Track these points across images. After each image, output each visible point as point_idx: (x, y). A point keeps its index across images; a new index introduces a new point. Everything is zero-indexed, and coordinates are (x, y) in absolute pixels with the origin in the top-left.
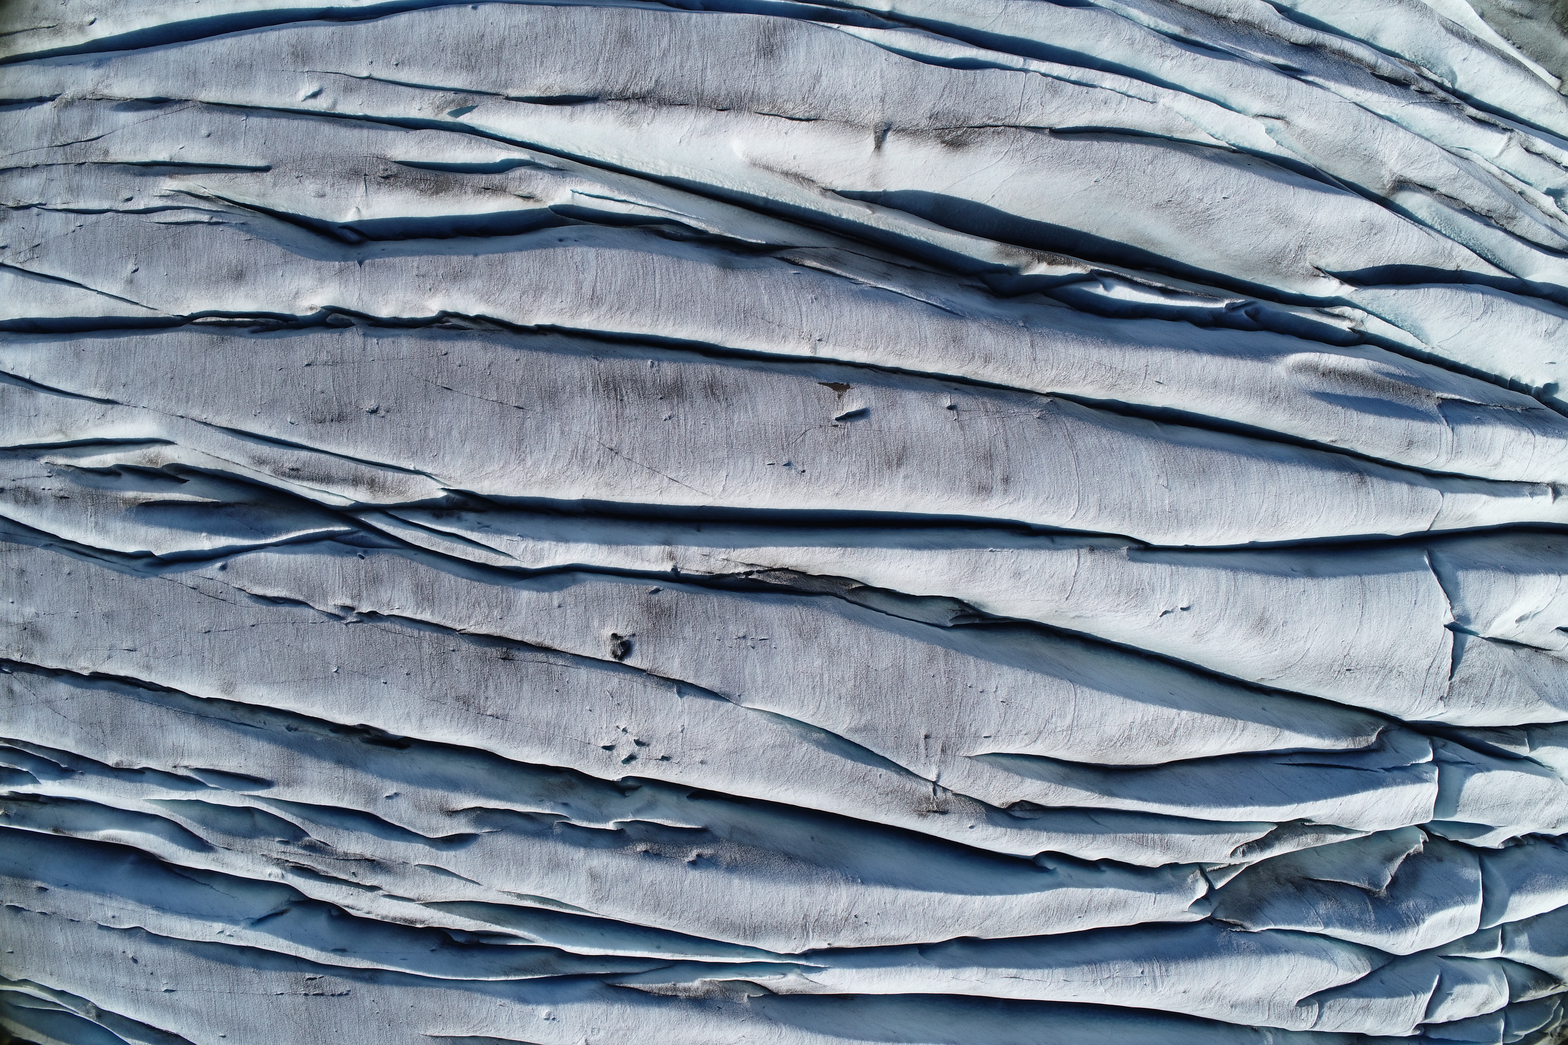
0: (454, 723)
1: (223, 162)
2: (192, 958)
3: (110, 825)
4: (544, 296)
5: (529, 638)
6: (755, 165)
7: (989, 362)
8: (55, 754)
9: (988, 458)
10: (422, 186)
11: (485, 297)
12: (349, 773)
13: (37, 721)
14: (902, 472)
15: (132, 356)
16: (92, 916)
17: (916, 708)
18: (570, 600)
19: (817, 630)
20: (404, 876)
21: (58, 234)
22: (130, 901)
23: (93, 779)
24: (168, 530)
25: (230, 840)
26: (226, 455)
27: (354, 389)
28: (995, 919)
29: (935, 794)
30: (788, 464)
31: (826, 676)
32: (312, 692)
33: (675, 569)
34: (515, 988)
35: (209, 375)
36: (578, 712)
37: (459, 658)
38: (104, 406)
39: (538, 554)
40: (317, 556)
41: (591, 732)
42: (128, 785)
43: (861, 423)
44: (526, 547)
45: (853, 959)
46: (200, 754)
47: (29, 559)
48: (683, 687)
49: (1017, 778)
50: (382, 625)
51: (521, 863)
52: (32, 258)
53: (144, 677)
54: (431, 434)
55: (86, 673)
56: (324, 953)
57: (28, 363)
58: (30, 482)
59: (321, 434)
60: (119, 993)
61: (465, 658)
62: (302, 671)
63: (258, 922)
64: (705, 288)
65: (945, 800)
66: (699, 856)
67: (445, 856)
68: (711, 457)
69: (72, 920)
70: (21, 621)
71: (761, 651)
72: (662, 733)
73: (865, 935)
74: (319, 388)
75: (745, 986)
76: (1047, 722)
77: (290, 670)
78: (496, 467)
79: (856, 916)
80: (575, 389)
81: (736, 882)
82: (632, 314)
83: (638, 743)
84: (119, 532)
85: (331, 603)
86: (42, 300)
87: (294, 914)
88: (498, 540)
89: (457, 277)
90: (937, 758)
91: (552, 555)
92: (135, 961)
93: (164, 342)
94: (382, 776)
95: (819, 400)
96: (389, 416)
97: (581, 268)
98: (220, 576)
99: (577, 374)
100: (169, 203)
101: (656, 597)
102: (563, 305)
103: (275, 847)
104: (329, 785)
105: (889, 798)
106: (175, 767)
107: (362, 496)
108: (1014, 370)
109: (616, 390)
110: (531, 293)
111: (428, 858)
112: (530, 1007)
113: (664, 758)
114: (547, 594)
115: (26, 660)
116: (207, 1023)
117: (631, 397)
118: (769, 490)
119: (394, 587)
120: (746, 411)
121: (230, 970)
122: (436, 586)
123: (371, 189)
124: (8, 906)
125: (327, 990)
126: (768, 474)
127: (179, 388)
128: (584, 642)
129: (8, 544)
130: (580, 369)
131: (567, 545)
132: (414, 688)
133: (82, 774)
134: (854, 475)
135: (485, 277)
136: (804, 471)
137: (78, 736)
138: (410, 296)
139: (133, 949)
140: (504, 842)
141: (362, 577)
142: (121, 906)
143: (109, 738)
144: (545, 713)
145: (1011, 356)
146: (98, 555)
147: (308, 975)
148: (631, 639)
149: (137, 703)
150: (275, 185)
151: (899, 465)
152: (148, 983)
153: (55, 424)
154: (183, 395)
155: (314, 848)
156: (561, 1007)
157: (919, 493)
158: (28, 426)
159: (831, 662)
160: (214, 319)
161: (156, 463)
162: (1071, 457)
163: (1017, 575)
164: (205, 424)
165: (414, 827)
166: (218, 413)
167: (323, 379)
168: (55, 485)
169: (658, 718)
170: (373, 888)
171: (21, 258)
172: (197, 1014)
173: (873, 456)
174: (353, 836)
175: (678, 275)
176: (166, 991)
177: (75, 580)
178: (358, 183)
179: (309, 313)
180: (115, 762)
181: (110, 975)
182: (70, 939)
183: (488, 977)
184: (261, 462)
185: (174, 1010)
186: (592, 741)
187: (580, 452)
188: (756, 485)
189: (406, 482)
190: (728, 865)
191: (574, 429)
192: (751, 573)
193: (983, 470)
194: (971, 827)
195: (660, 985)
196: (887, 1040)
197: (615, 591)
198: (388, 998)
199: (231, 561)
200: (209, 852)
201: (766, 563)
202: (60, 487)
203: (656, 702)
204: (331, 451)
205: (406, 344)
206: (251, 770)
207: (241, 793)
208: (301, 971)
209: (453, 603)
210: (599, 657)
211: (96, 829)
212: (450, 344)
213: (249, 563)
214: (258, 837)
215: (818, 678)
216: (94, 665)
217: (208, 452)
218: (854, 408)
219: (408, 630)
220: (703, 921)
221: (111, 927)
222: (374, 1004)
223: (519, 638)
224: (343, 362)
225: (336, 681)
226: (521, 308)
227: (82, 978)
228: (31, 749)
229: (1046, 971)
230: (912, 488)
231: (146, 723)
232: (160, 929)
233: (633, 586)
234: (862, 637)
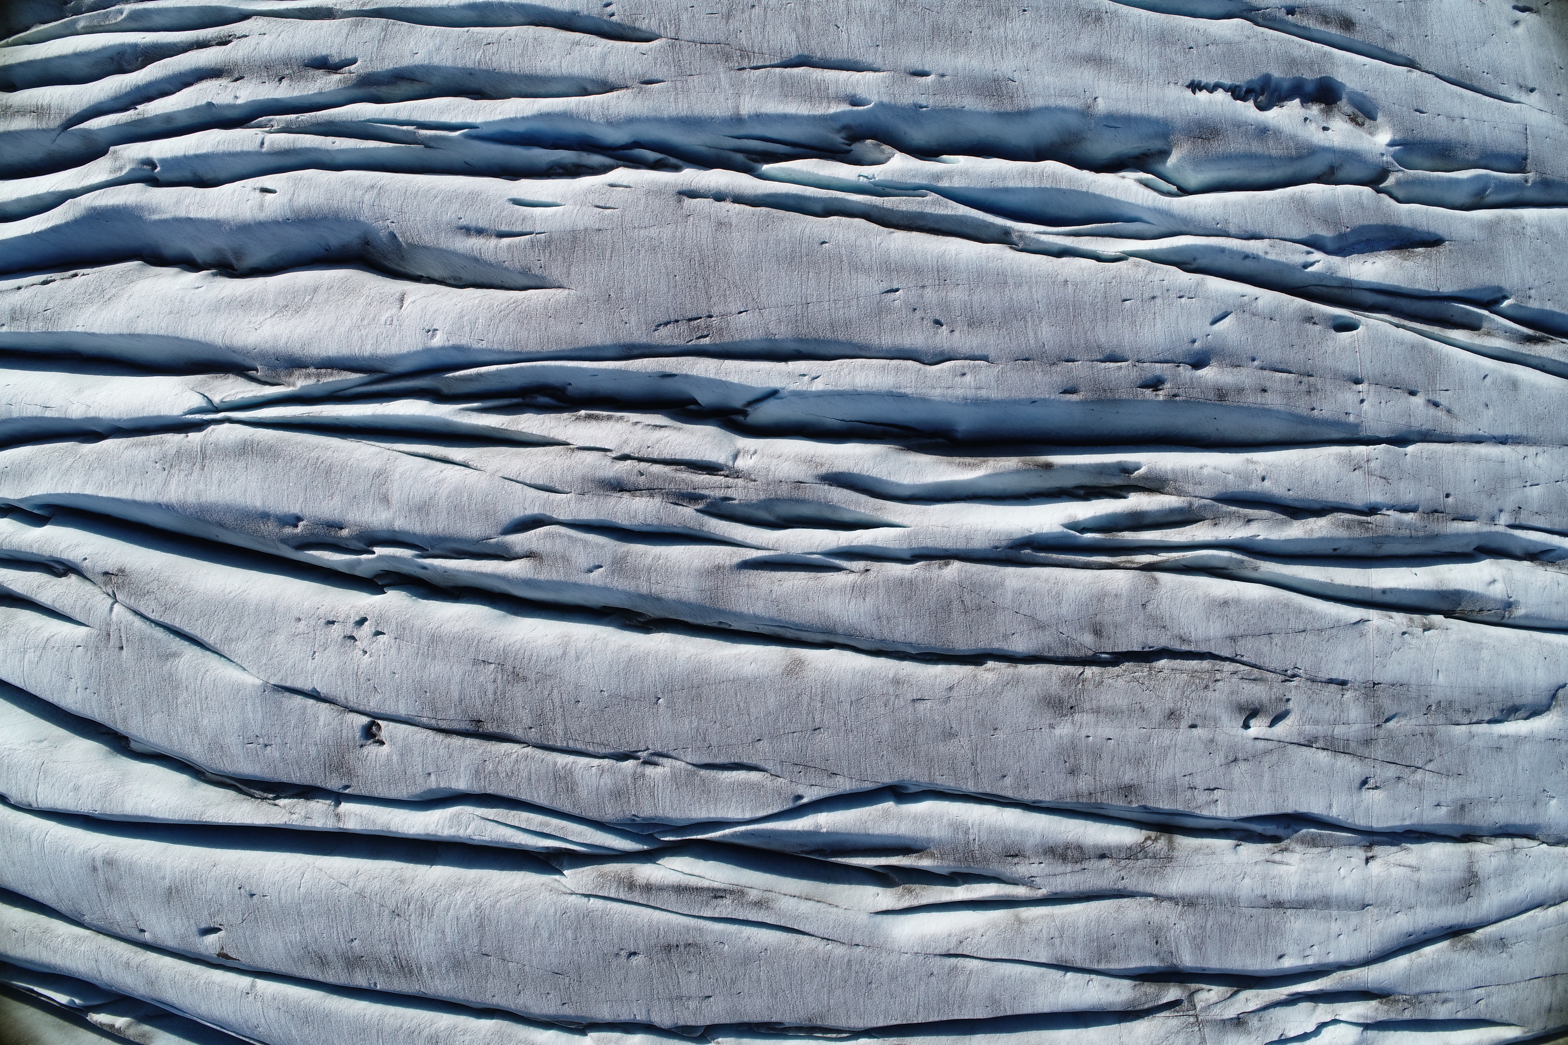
0: (528, 653)
2: (856, 339)
5: (457, 741)
8: (1042, 561)
9: (110, 889)
12: (644, 589)
13: (1060, 602)
14: (168, 882)
15: (921, 1003)
16: (995, 370)
17: (131, 676)
18: (420, 780)
19: (211, 751)
20: (584, 479)
22: (938, 399)
23: (979, 543)
24: (871, 831)
25: (795, 494)
26: (805, 907)
27: (655, 975)
28: (63, 467)
29: (113, 591)
30: (252, 895)
31: (199, 709)
32: (688, 674)
33: (338, 804)
35: (823, 987)
36: (405, 671)
37: (524, 721)
38: (960, 952)
39: (455, 823)
40: (684, 816)
41: (393, 651)
42: (930, 541)
43: (203, 926)
44: (466, 829)
46: (829, 591)
47: (1062, 788)
48: (314, 695)
50: (608, 750)
51: (456, 509)
53: (908, 667)
54: (569, 934)
55: (990, 664)
56: (684, 372)
57: (1064, 991)
58: (1060, 868)
59: (688, 933)
60: (964, 276)
61: (518, 721)
62: (699, 696)
63: (773, 394)
65: (107, 585)
66: (296, 525)
67: (536, 509)
68: (314, 904)
69: (1027, 359)
70: (1077, 717)
71: (250, 733)
72: (332, 650)
73: (157, 448)
74: (694, 976)
75: (263, 379)
77: (713, 697)
78: (503, 902)
79: (164, 470)
80: (437, 970)
81: (258, 504)
82: (401, 1026)
83: (353, 639)
84: (935, 826)
85: (667, 769)
87: (737, 404)
90: (113, 628)
91: (441, 822)
92: (938, 323)
93: (882, 1017)
94: (605, 589)
95: (237, 946)
96: (616, 950)
98: (802, 790)
99: (437, 982)
101: (345, 782)
102: (462, 1038)
103: (739, 493)
104: (668, 572)
105: (147, 587)
106: (867, 570)
107: (646, 872)
109: (402, 966)
111: (555, 504)
112: (451, 343)
113: (333, 622)
114: (442, 786)
115: (1075, 670)
116: (844, 258)
117: (388, 959)
118: (267, 872)
119: (597, 789)
120: (291, 943)
121: (805, 331)
122: (552, 791)
124: (1126, 360)
125: (683, 327)
126: (266, 888)
127: (860, 974)
128: (404, 739)
129: (1093, 801)
130: (436, 987)
131: (427, 832)
132: (571, 688)
133: (997, 548)
136: (240, 888)
137: (999, 592)
139: (938, 338)
140: (474, 530)
141: (632, 797)
142: (950, 391)
143: (954, 595)
144: (437, 669)
145: (112, 965)
146: (973, 796)
147: (707, 341)
148: (364, 742)
149: (913, 641)
151: (170, 888)
152: (922, 296)
153: (1027, 930)
154: (855, 968)
155: (692, 498)
156: (420, 347)
158: (1063, 927)
159: (195, 720)
160: (829, 1035)
161: (907, 889)
162: (56, 884)
163: (76, 788)
164: (828, 939)
165: (570, 537)
166: (812, 951)
167: (690, 984)
168: (1022, 869)
169: (335, 666)
170: (625, 457)
172: (856, 267)
173: (190, 898)
176: (897, 290)
177: (994, 770)
179: (720, 1040)
180: (949, 567)
181: (976, 298)
182: (1031, 335)
183: (498, 371)
184: (759, 904)
185: (888, 266)
186: (393, 641)
187: (426, 915)
188: (276, 878)
189: (596, 887)
190: (269, 519)
191: (433, 935)
192: (275, 799)
193: (112, 879)
194: (86, 559)
195: (331, 379)
196: (139, 335)
197: (380, 789)
198: (608, 329)
199: (789, 805)
200: (827, 474)
201: (265, 806)
202: (1018, 867)
203: (336, 682)
204: (678, 916)
205: (605, 1013)
206: (765, 579)
207: (779, 552)
208: (715, 344)
209: (533, 775)
210: (391, 724)
211: (986, 476)
212: (561, 1012)
213: (763, 805)
214: (761, 501)
215: (204, 706)
216: (975, 676)
217: (831, 909)
218: (211, 938)
219: (579, 746)
220: (288, 458)
221: (967, 362)
222: (626, 319)
223: (469, 741)
224: (670, 999)
225: (658, 689)
226: (501, 1037)
227: (1018, 285)
228: (1077, 562)
229: (24, 415)
230: (158, 868)
231: (901, 619)
232: (897, 369)
233: (364, 792)
234: (176, 743)
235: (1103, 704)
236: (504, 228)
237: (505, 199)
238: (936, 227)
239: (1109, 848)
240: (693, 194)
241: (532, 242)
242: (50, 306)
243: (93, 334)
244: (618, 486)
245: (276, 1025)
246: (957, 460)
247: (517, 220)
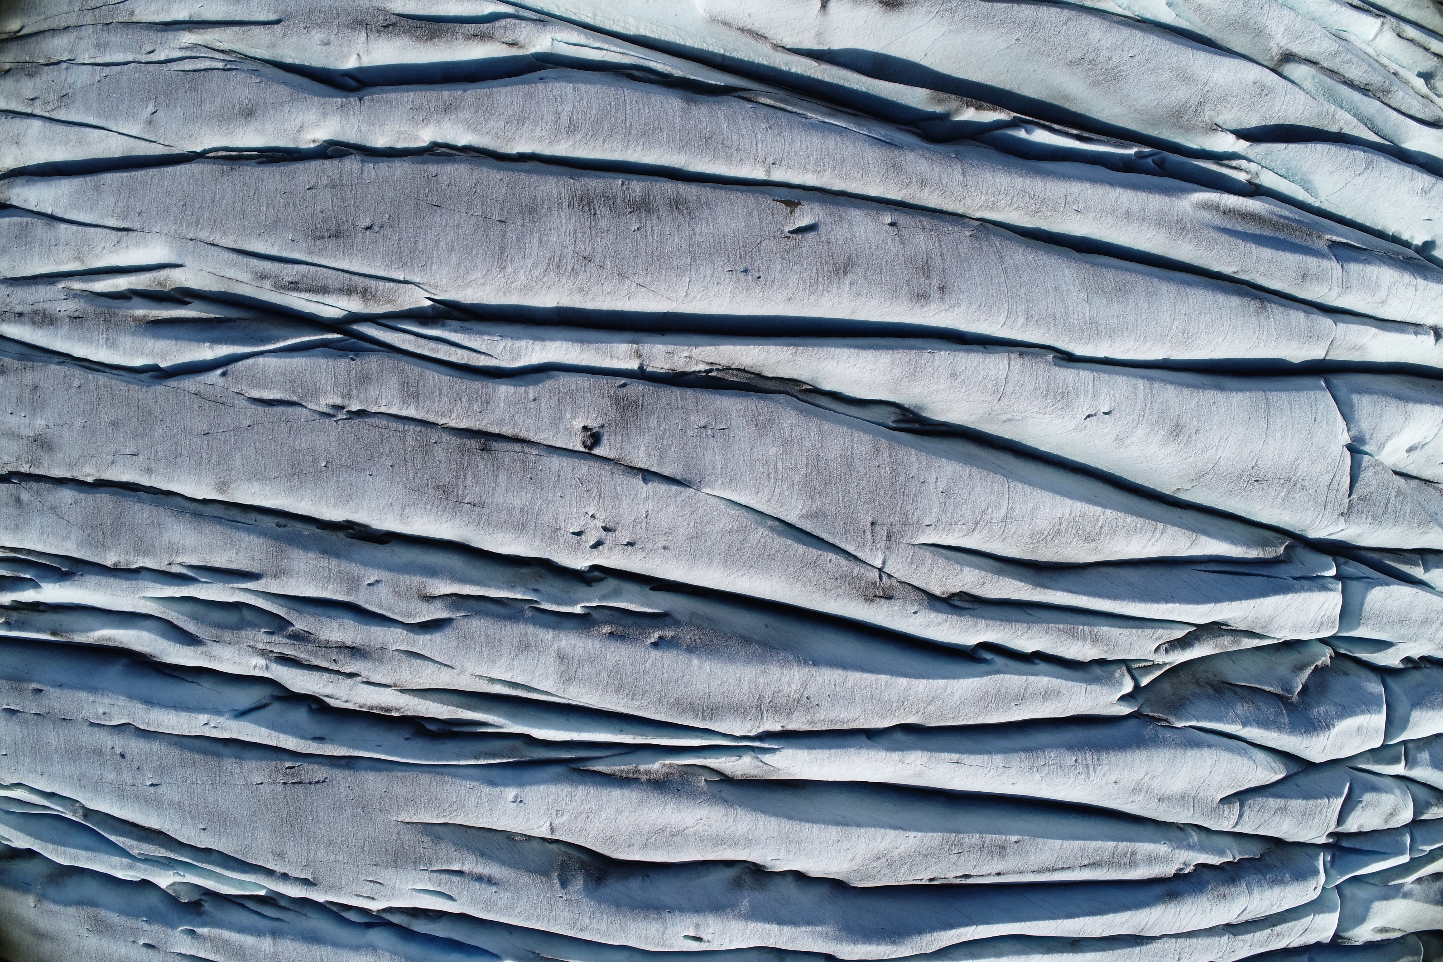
0: (434, 511)
1: (238, 18)
2: (177, 752)
3: (105, 626)
4: (526, 125)
5: (506, 430)
6: (714, 20)
7: (925, 186)
8: (57, 559)
9: (926, 269)
10: (418, 33)
11: (473, 127)
12: (334, 562)
13: (41, 527)
14: (848, 280)
15: (148, 187)
16: (84, 714)
17: (862, 496)
18: (545, 393)
19: (771, 421)
20: (382, 661)
21: (85, 84)
22: (120, 697)
23: (92, 580)
24: (173, 342)
25: (218, 632)
26: (230, 273)
27: (351, 209)
28: (938, 704)
29: (881, 580)
30: (746, 271)
31: (780, 464)
32: (302, 486)
33: (641, 368)
34: (484, 772)
35: (219, 201)
36: (550, 498)
37: (441, 449)
38: (119, 233)
39: (516, 352)
40: (311, 359)
41: (562, 517)
42: (125, 583)
43: (811, 235)
44: (505, 346)
45: (805, 741)
46: (194, 550)
47: (42, 375)
48: (647, 475)
49: (957, 566)
50: (369, 420)
51: (493, 645)
52: (60, 107)
53: (145, 481)
54: (421, 245)
55: (90, 480)
56: (303, 741)
57: (51, 198)
58: (47, 305)
59: (320, 250)
60: (106, 790)
61: (445, 450)
62: (293, 467)
63: (242, 714)
64: (670, 117)
65: (890, 586)
66: (660, 638)
67: (421, 640)
68: (675, 264)
69: (64, 719)
70: (32, 433)
71: (720, 440)
72: (628, 519)
73: (818, 718)
74: (319, 208)
75: (702, 771)
76: (984, 513)
77: (282, 466)
78: (479, 275)
79: (807, 698)
80: (553, 204)
81: (695, 661)
83: (605, 529)
84: (128, 346)
85: (323, 402)
86: (67, 143)
87: (276, 707)
88: (479, 340)
89: (447, 109)
90: (883, 544)
91: (529, 353)
92: (123, 756)
93: (178, 174)
94: (365, 564)
95: (773, 215)
96: (382, 232)
97: (560, 100)
98: (221, 381)
99: (555, 192)
100: (188, 54)
101: (624, 390)
102: (543, 133)
103: (261, 638)
104: (314, 576)
105: (838, 583)
106: (170, 564)
107: (355, 305)
108: (947, 194)
109: (589, 205)
110: (514, 122)
111: (406, 642)
112: (498, 789)
113: (629, 544)
114: (523, 389)
115: (35, 471)
116: (188, 815)
117: (603, 211)
118: (728, 295)
119: (382, 385)
120: (708, 223)
121: (213, 762)
122: (421, 384)
123: (372, 37)
124: (4, 709)
125: (305, 778)
126: (727, 280)
127: (190, 213)
128: (557, 433)
129: (23, 363)
130: (558, 187)
131: (543, 343)
132: (397, 479)
133: (82, 575)
134: (805, 281)
135: (473, 109)
136: (759, 277)
137: (80, 539)
138: (404, 127)
139: (121, 745)
140: (478, 625)
141: (353, 377)
142: (112, 702)
143: (109, 539)
144: (519, 500)
145: (944, 181)
146: (107, 370)
147: (287, 764)
148: (601, 430)
149: (137, 504)
150: (284, 35)
151: (845, 273)
152: (134, 778)
153: (73, 253)
154: (193, 220)
155: (298, 637)
156: (527, 789)
157: (864, 299)
158: (49, 255)
159: (785, 451)
160: (224, 153)
161: (165, 286)
162: (1000, 271)
163: (953, 375)
164: (213, 245)
165: (393, 612)
166: (225, 234)
167: (323, 201)
168: (71, 306)
169: (624, 504)
170: (351, 675)
171: (49, 107)
172: (179, 807)
173: (822, 265)
174: (335, 623)
175: (647, 107)
176: (151, 785)
177: (85, 392)
178: (360, 31)
179: (312, 145)
180: (113, 562)
181: (98, 772)
182: (62, 738)
183: (459, 760)
184: (262, 277)
185: (156, 804)
186: (563, 526)
187: (556, 260)
188: (717, 289)
189: (396, 291)
190: (688, 646)
191: (551, 239)
192: (711, 371)
193: (921, 279)
194: (915, 613)
195: (622, 768)
196: (837, 823)
197: (587, 385)
198: (363, 784)
199: (231, 367)
200: (198, 646)
201: (725, 362)
202: (75, 308)
203: (622, 489)
204: (328, 265)
205: (400, 168)
206: (242, 564)
207: (231, 585)
208: (281, 760)
209: (436, 398)
210: (570, 447)
211: (92, 630)
212: (440, 167)
213: (248, 368)
214: (245, 629)
215: (772, 466)
216: (98, 471)
217: (214, 271)
218: (804, 222)
219: (394, 425)
220: (664, 701)
221: (102, 723)
222: (349, 790)
223: (496, 430)
224: (342, 185)
225: (325, 474)
226: (505, 136)
227: (71, 777)
228: (34, 557)
229: (986, 757)
230: (858, 294)
231: (145, 523)
232: (148, 724)
233: (603, 380)
234: (813, 428)
235: (15, 442)
236: (456, 879)
237: (458, 902)
238: (132, 828)
239: (16, 322)
240: (306, 882)
241: (431, 864)
242: (956, 857)
243: (895, 827)
244: (355, 651)
245: (744, 132)
246: (116, 644)
247: (445, 884)
